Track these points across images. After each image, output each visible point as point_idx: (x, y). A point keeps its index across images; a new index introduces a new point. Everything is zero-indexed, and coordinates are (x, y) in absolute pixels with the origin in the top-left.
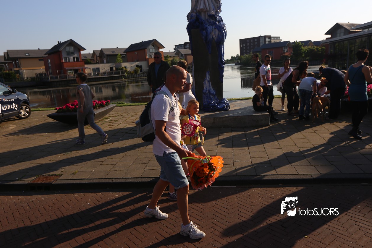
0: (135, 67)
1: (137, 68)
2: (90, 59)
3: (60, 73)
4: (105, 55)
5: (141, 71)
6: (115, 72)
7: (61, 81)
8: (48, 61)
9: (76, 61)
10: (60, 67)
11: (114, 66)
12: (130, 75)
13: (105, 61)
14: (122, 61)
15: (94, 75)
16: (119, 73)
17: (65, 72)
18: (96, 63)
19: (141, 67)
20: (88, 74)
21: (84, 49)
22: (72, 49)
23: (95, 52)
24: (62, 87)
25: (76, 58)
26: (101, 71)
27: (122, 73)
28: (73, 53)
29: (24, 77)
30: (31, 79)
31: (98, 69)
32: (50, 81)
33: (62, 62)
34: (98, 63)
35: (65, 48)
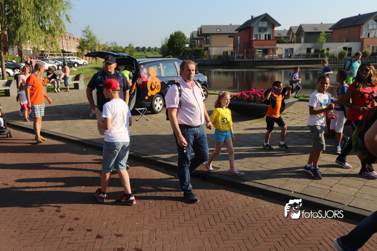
0: (342, 50)
1: (344, 51)
2: (285, 37)
3: (247, 52)
4: (304, 33)
5: (349, 55)
6: (312, 55)
7: (247, 62)
8: (237, 38)
9: (267, 39)
10: (248, 45)
11: (314, 47)
12: (332, 60)
13: (303, 40)
14: (325, 41)
15: (285, 57)
16: (317, 56)
17: (253, 52)
18: (291, 42)
19: (350, 49)
20: (279, 55)
21: (279, 25)
22: (265, 24)
23: (292, 29)
24: (247, 68)
25: (268, 35)
26: (296, 52)
27: (323, 56)
28: (265, 29)
29: (211, 54)
30: (217, 57)
31: (292, 49)
32: (235, 61)
33: (252, 39)
34: (293, 42)
35: (258, 23)
